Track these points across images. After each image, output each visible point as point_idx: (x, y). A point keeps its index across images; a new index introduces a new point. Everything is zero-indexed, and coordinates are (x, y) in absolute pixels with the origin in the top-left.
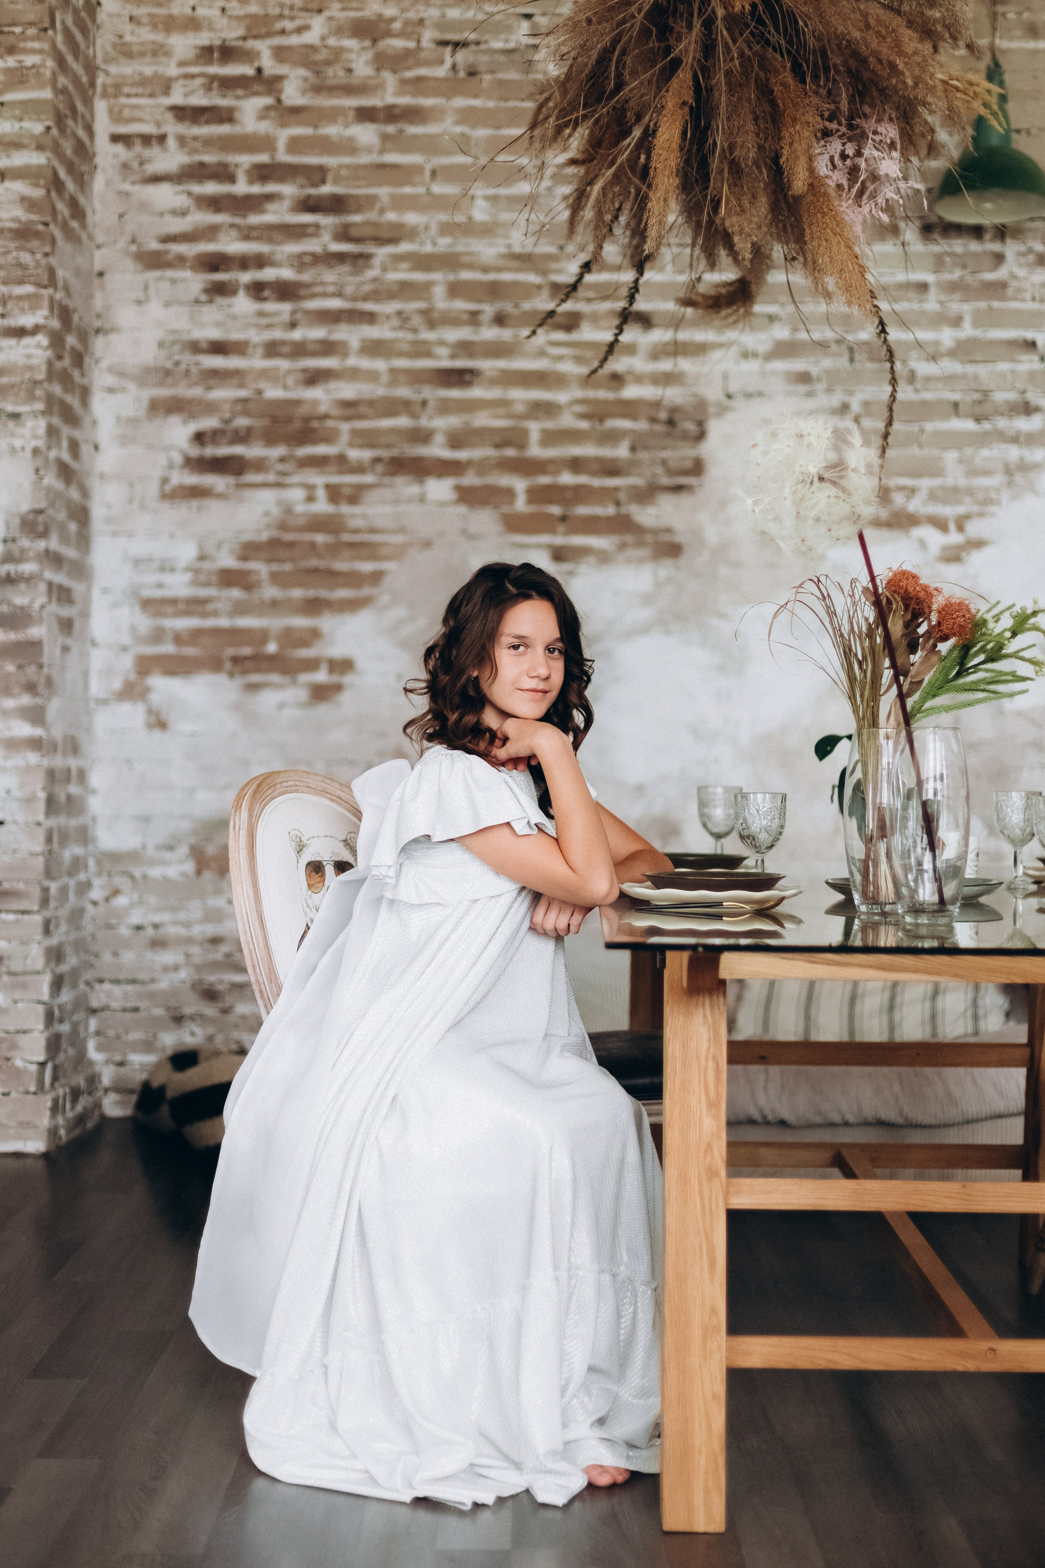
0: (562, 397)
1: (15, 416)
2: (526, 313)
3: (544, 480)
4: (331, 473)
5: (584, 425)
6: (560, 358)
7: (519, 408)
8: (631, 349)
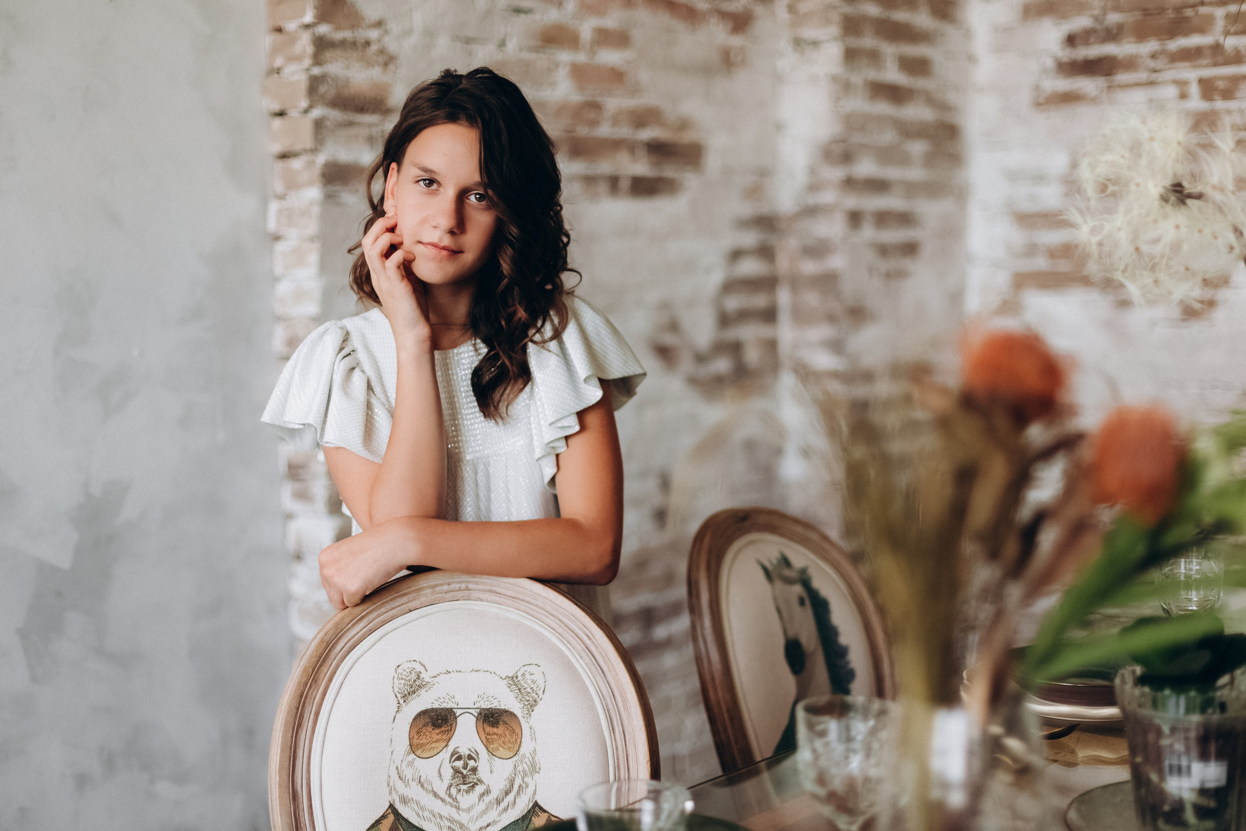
1: (815, 44)
4: (1206, 66)
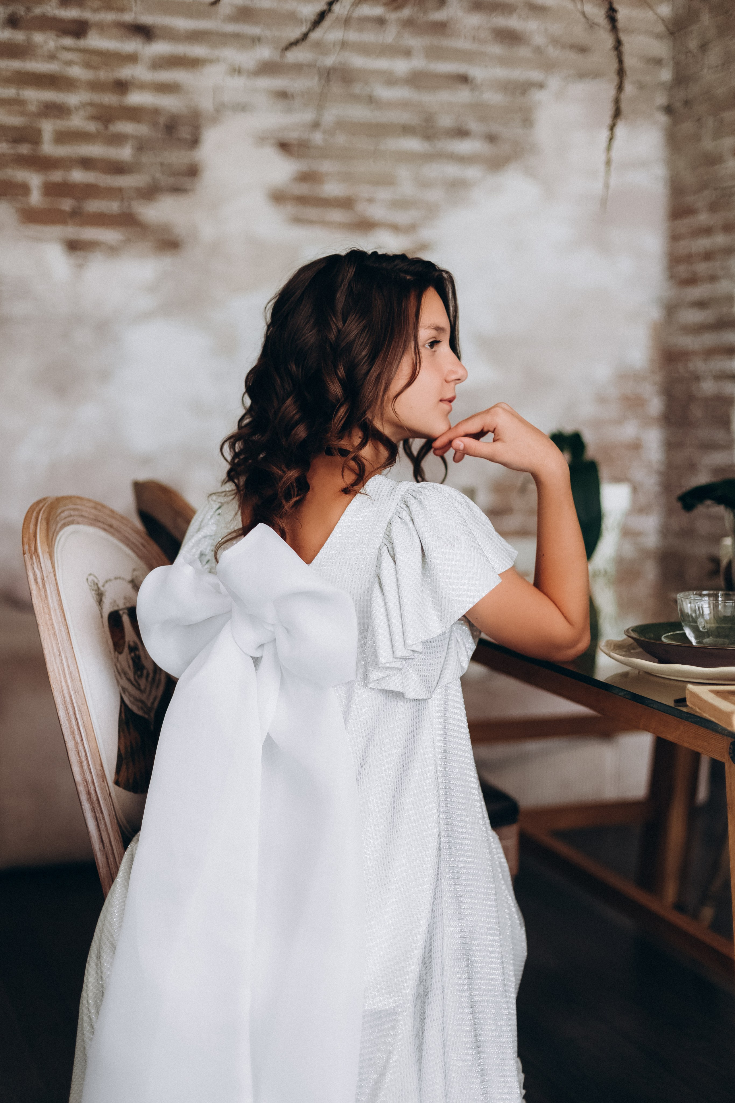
0: (72, 99)
2: (36, 18)
3: (57, 176)
5: (91, 127)
6: (69, 63)
7: (32, 108)
8: (132, 58)
